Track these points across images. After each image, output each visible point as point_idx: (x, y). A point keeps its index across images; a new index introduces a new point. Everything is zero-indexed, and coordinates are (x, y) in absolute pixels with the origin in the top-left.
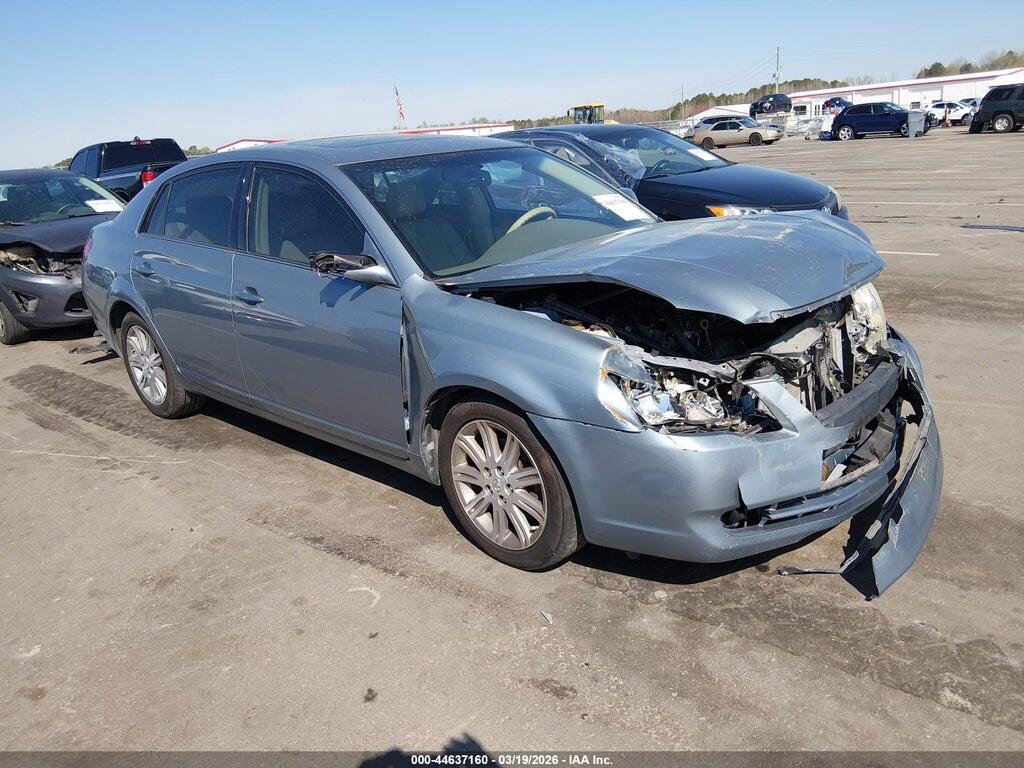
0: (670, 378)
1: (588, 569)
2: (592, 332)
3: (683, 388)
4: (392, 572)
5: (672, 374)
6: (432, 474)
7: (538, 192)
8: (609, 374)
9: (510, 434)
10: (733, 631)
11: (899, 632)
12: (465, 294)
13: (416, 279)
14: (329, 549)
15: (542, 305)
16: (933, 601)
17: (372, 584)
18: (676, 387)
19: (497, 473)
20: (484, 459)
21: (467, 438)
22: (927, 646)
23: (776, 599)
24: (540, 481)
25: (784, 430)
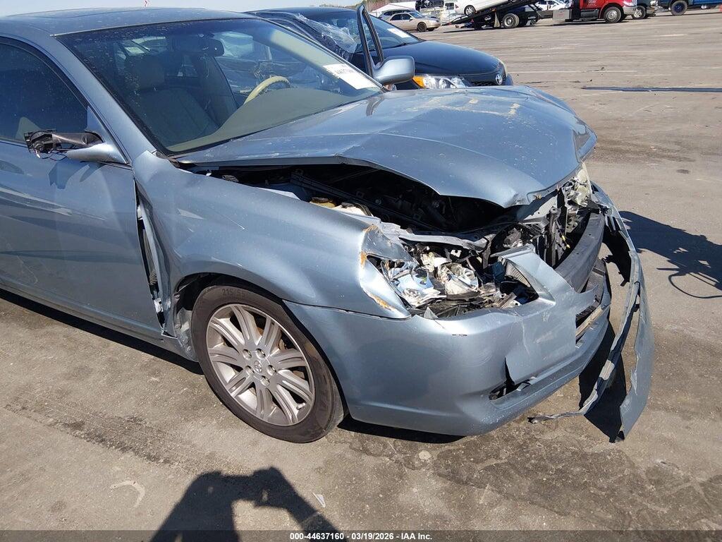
0: (427, 252)
1: (353, 433)
2: (344, 210)
3: (438, 261)
4: (156, 459)
5: (428, 248)
6: (188, 352)
7: (268, 65)
8: (369, 257)
9: (269, 318)
10: (500, 492)
11: (646, 474)
12: (205, 173)
13: (149, 156)
14: (90, 437)
15: (288, 181)
16: (665, 434)
17: (135, 476)
18: (432, 261)
19: (258, 356)
20: (242, 341)
21: (223, 321)
22: (676, 489)
23: (530, 449)
24: (306, 363)
25: (540, 300)
